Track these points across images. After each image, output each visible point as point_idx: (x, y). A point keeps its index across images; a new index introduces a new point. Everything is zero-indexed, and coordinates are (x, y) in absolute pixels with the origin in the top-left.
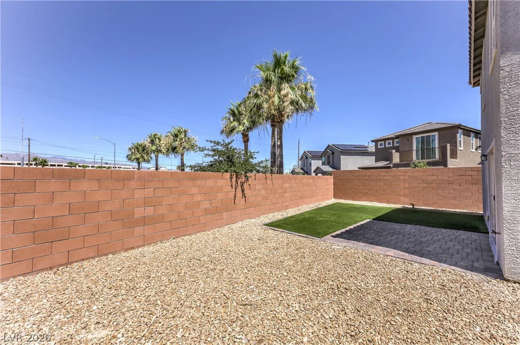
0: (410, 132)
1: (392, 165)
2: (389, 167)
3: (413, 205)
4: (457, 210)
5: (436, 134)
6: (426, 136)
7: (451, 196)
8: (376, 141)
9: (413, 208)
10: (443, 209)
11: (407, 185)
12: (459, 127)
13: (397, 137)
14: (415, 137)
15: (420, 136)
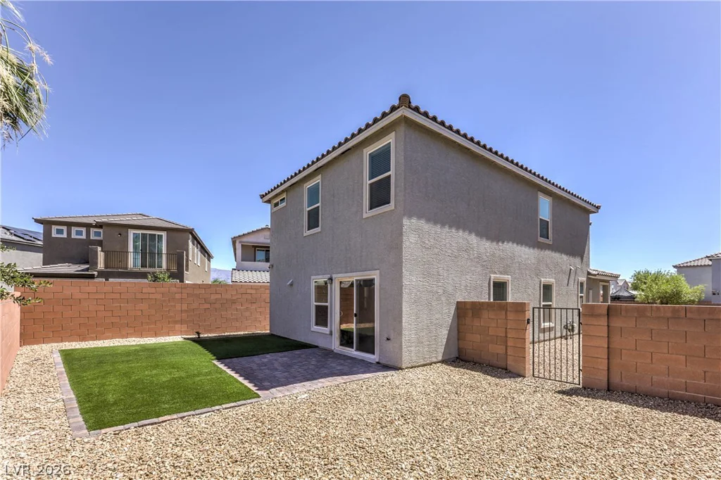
0: (122, 222)
1: (96, 273)
2: (92, 277)
3: (198, 333)
4: (239, 333)
5: (164, 234)
6: (150, 234)
7: (234, 317)
8: (47, 223)
9: (199, 337)
10: (226, 334)
11: (185, 307)
12: (191, 232)
13: (99, 225)
14: (131, 233)
15: (140, 232)
